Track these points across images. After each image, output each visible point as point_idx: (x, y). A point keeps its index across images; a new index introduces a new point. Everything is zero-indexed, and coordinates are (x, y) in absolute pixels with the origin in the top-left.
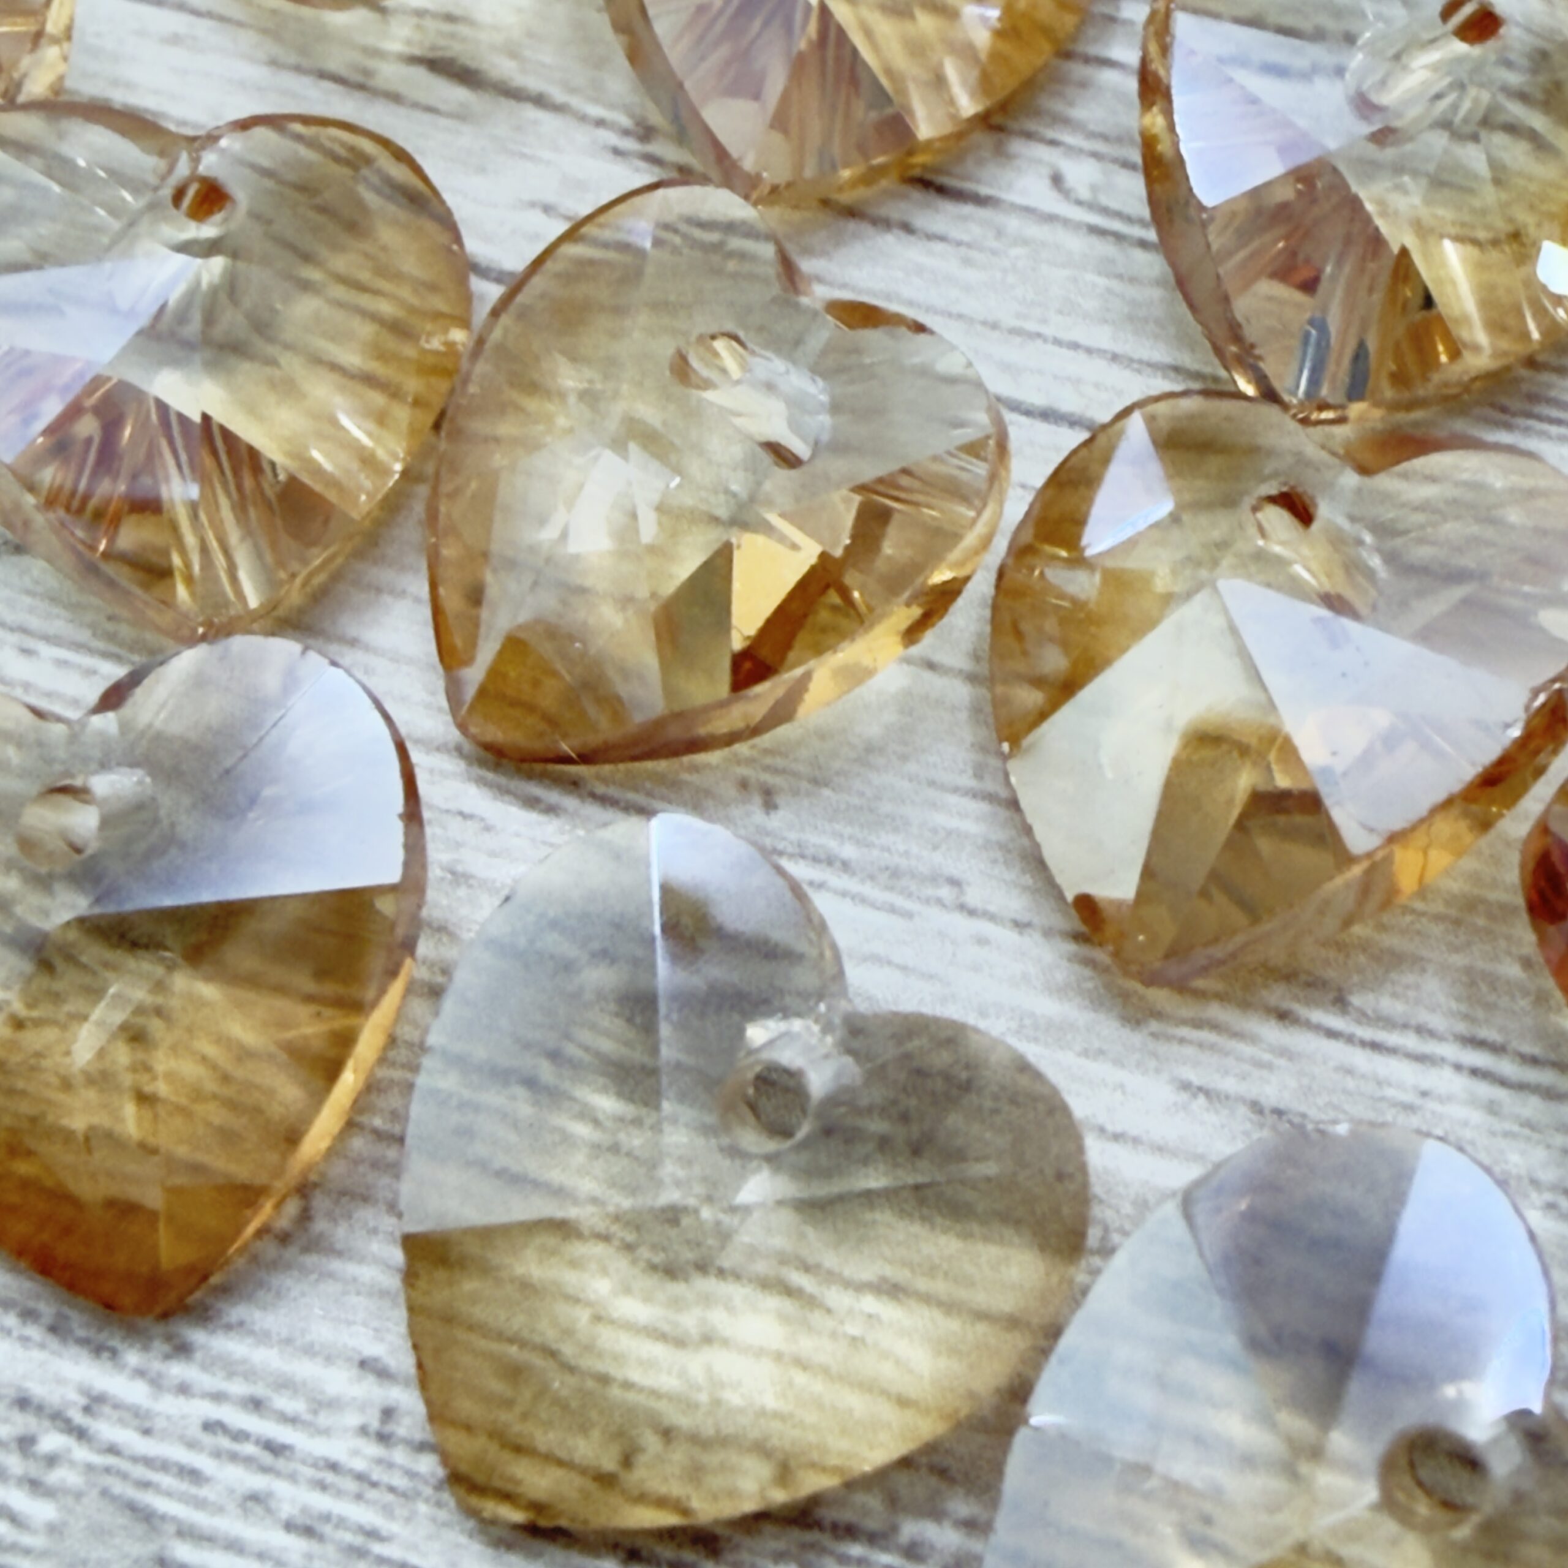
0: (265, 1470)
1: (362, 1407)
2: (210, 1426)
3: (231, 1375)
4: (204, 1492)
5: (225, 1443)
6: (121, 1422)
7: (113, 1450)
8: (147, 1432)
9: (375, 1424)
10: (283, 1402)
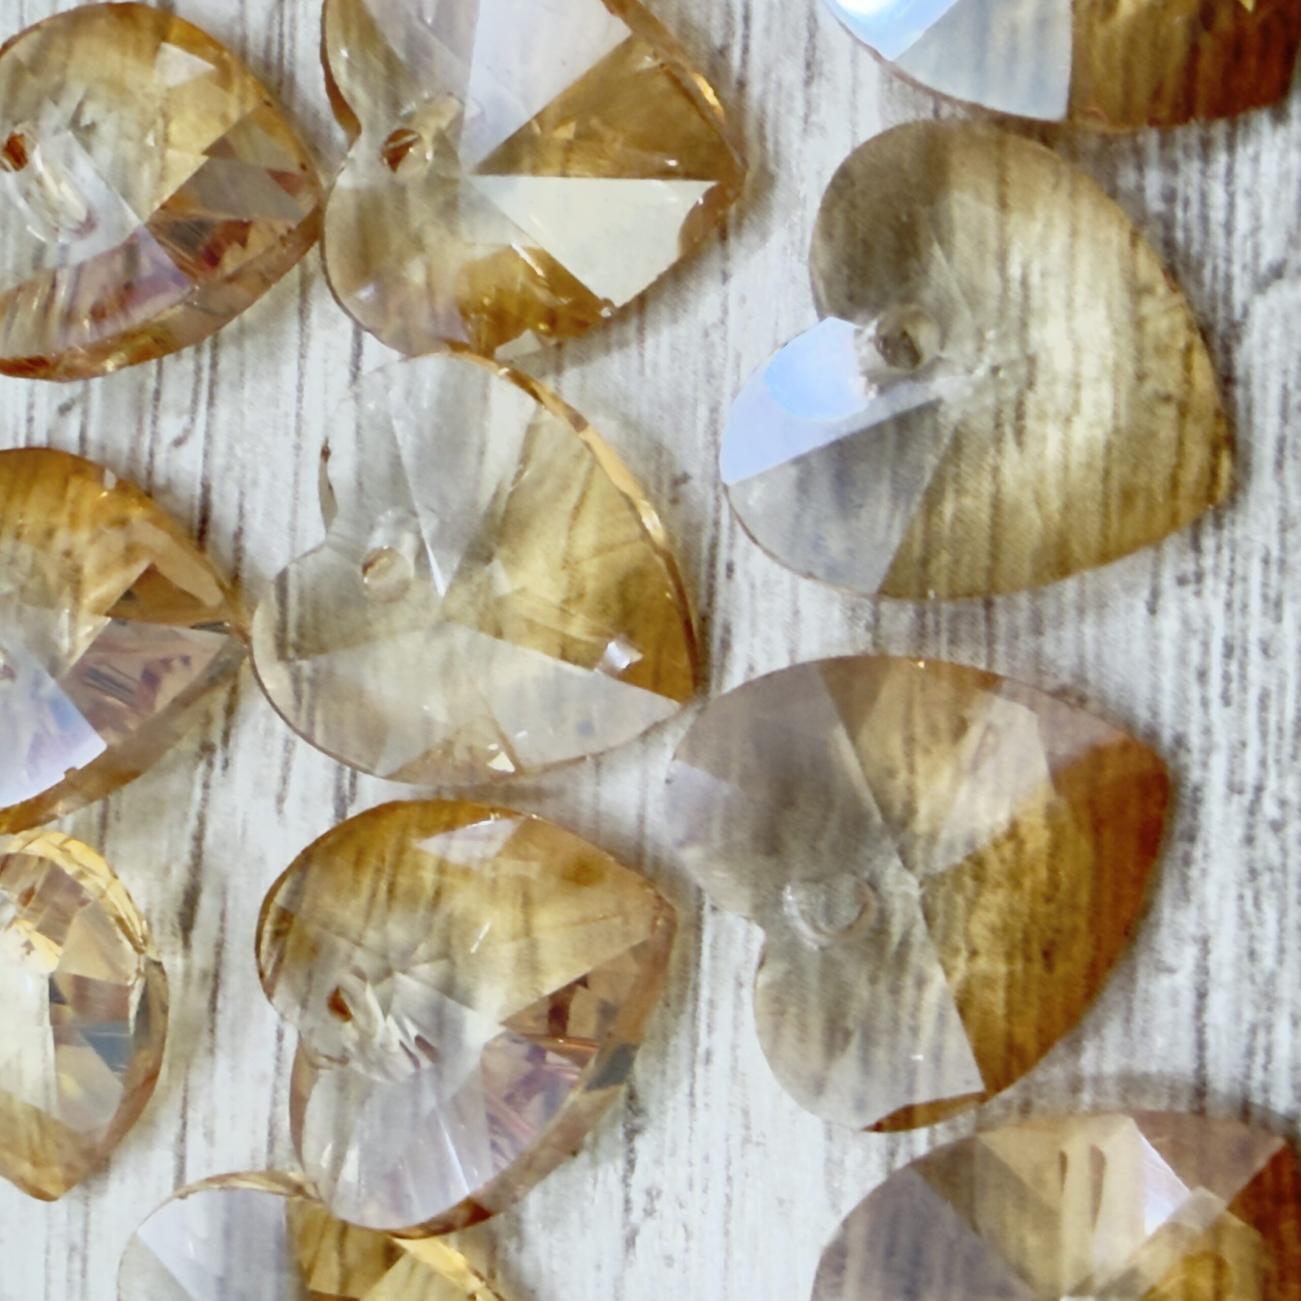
0: (1245, 651)
1: (1182, 601)
2: (1226, 700)
3: (1187, 701)
4: (1273, 688)
5: (1234, 686)
6: (1242, 765)
7: (1263, 763)
8: (1244, 744)
9: (1191, 588)
10: (1195, 657)
